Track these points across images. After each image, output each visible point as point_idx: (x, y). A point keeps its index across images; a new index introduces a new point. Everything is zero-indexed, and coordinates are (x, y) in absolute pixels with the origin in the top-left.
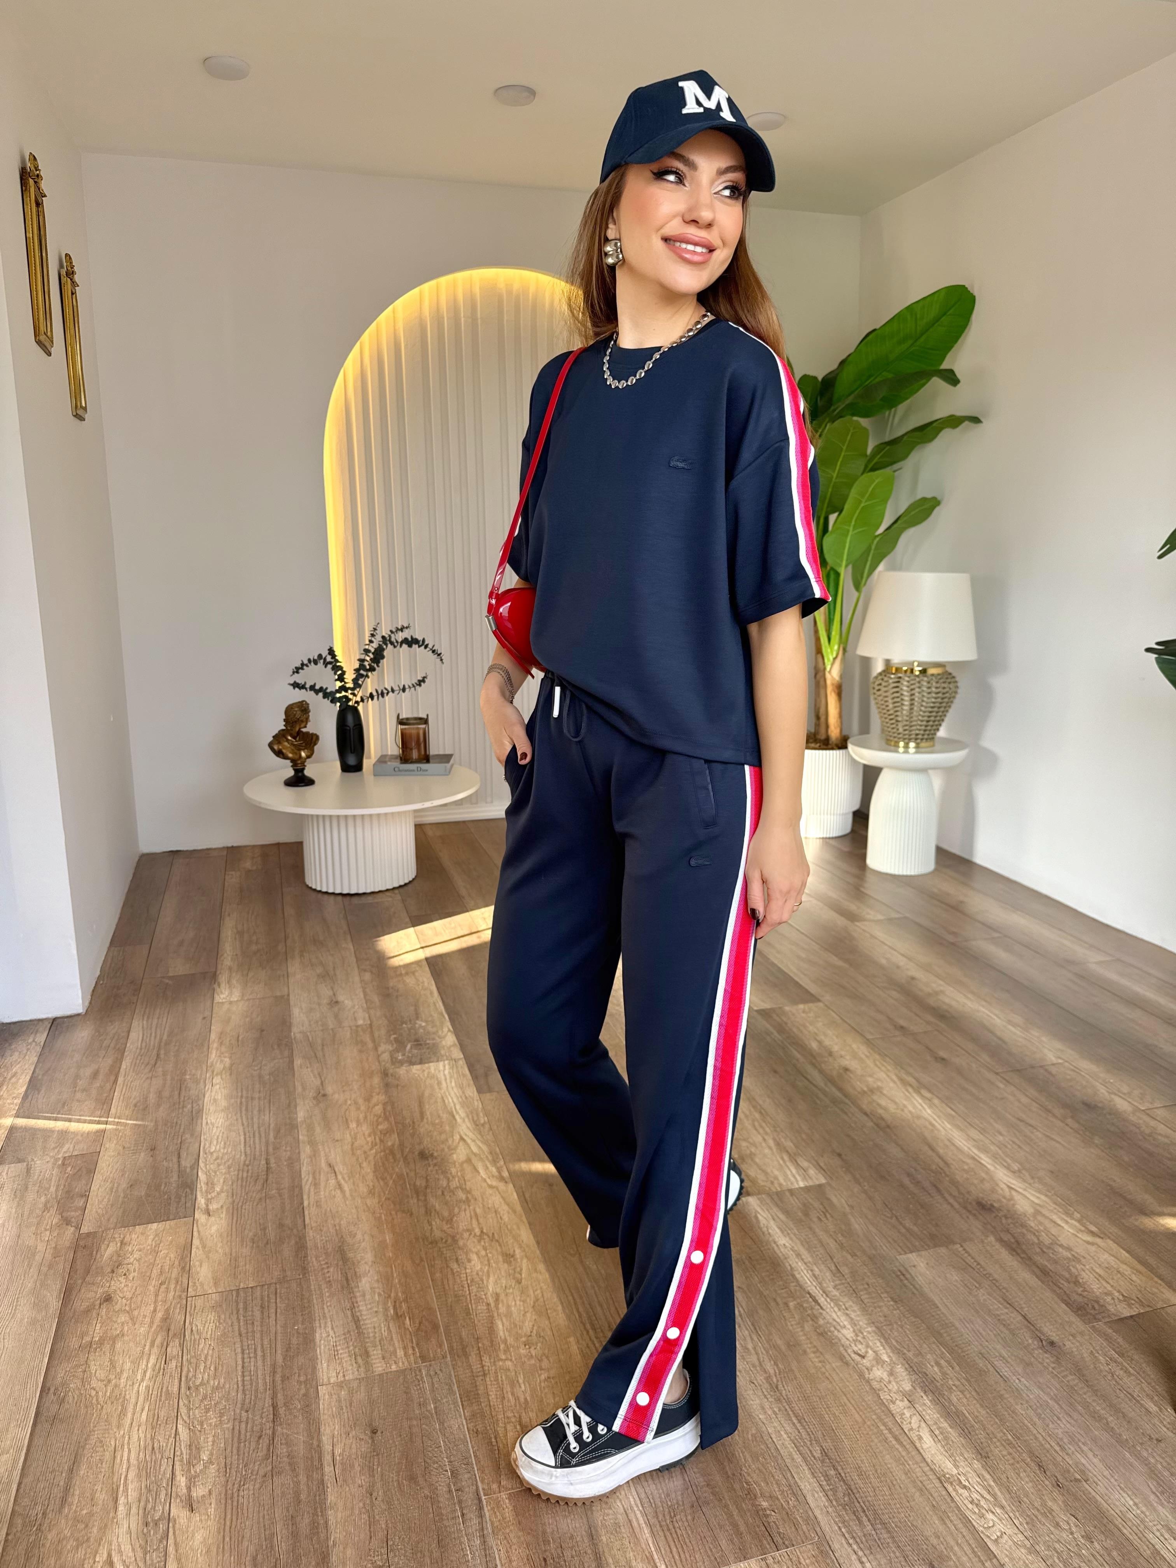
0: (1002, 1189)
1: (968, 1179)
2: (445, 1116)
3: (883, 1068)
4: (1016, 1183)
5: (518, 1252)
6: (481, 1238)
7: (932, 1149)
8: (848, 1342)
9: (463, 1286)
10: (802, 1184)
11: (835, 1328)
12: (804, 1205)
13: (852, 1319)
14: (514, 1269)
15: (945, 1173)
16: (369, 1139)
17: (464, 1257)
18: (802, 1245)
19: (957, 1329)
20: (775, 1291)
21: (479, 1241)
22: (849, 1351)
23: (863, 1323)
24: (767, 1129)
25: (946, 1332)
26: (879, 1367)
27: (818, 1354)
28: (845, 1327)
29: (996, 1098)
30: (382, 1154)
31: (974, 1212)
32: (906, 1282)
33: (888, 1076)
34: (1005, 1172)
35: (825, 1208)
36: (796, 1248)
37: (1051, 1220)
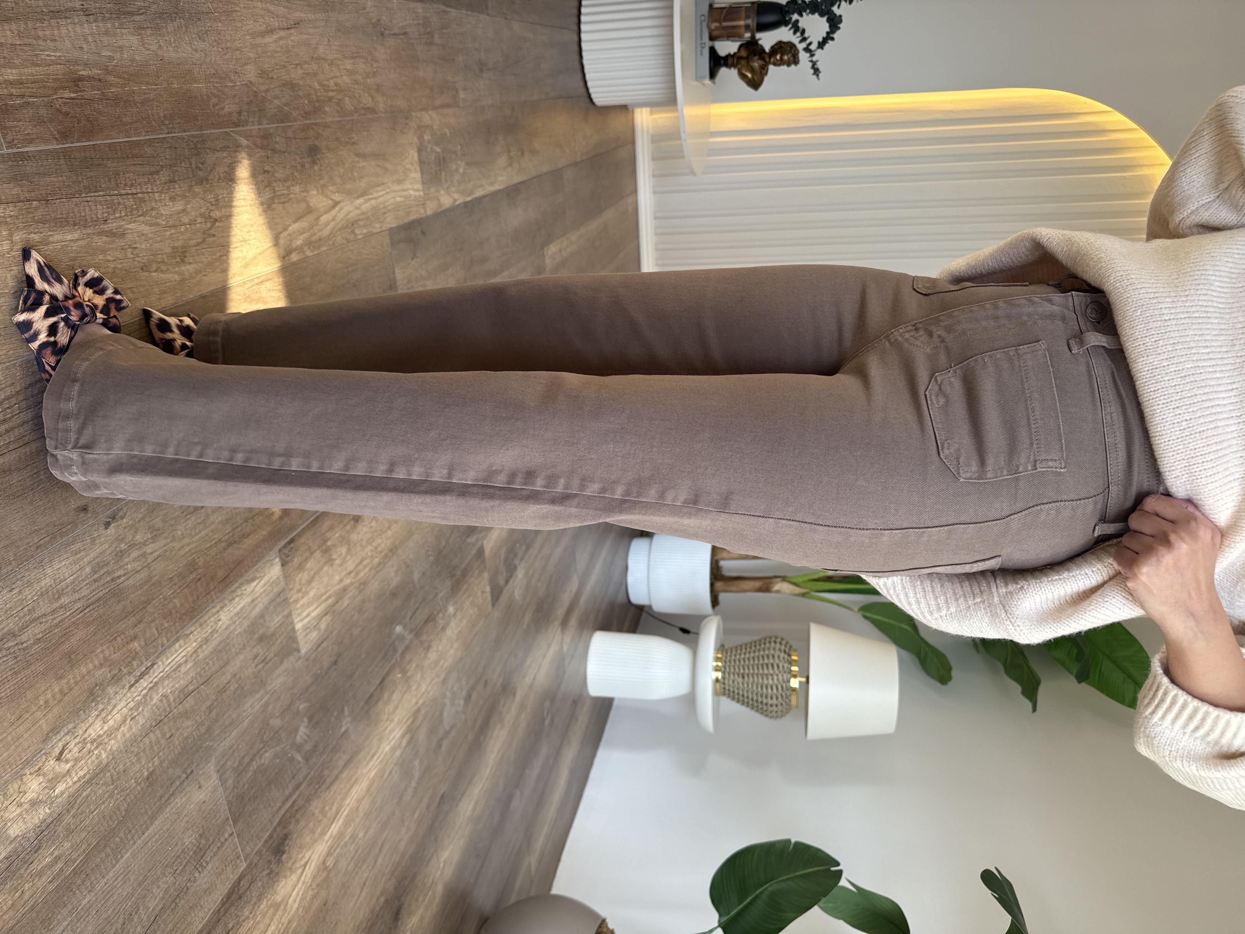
0: (304, 857)
1: (313, 814)
2: (363, 184)
3: (431, 687)
4: (311, 869)
5: (190, 268)
6: (207, 218)
7: (345, 766)
8: (81, 732)
9: (132, 185)
10: (298, 626)
11: (103, 710)
12: (273, 635)
13: (117, 729)
14: (163, 262)
15: (319, 787)
16: (332, 82)
17: (178, 191)
18: (221, 642)
19: (113, 867)
20: (153, 621)
21: (202, 215)
22: (68, 737)
23: (113, 744)
24: (362, 574)
25: (108, 856)
26: (44, 784)
27: (58, 696)
28: (104, 723)
29: (404, 815)
30: (314, 97)
31: (274, 836)
32: (178, 783)
33: (423, 694)
34: (323, 854)
35: (270, 660)
36: (216, 635)
37: (269, 925)
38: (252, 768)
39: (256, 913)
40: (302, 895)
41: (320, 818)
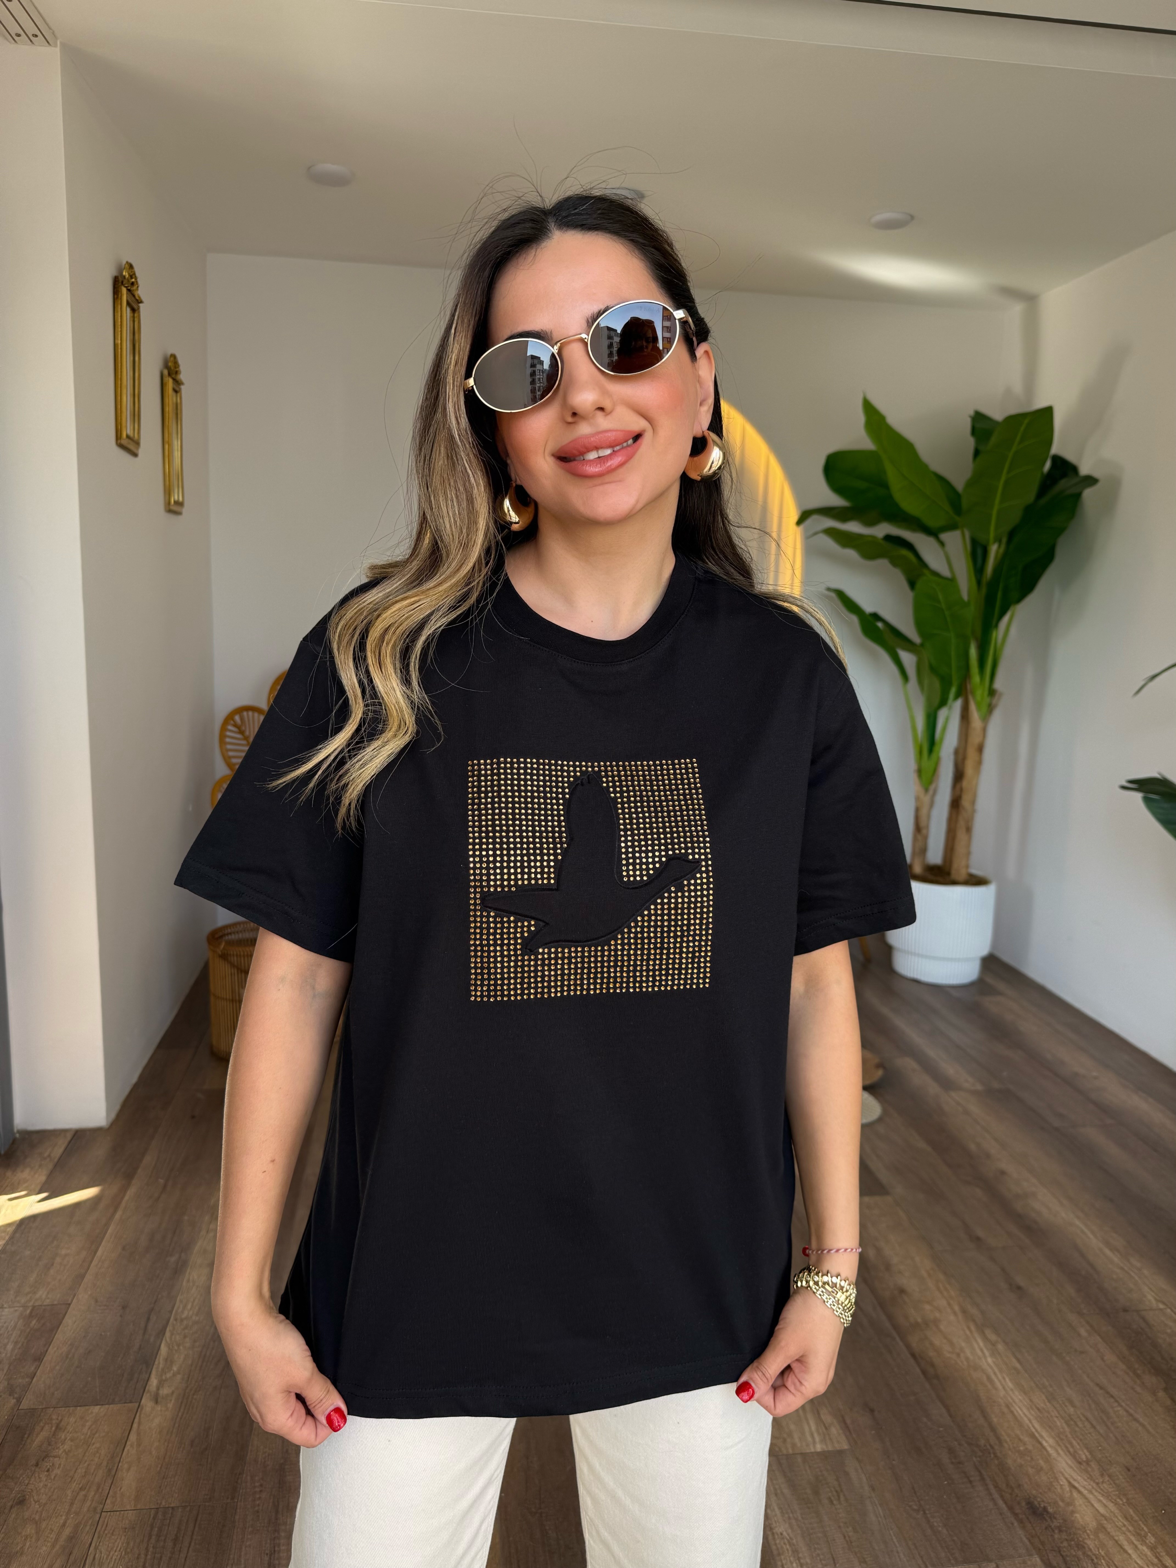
0: (1062, 1486)
1: (1021, 1466)
3: (945, 1293)
4: (1080, 1481)
7: (985, 1416)
10: (819, 1448)
12: (816, 1478)
15: (995, 1454)
18: (803, 1536)
29: (1076, 1351)
31: (1020, 1516)
33: (949, 1304)
34: (1070, 1462)
35: (840, 1485)
36: (794, 1541)
37: (1116, 1541)
38: (940, 1529)
39: (1094, 1555)
40: (1103, 1495)
41: (1029, 1458)
